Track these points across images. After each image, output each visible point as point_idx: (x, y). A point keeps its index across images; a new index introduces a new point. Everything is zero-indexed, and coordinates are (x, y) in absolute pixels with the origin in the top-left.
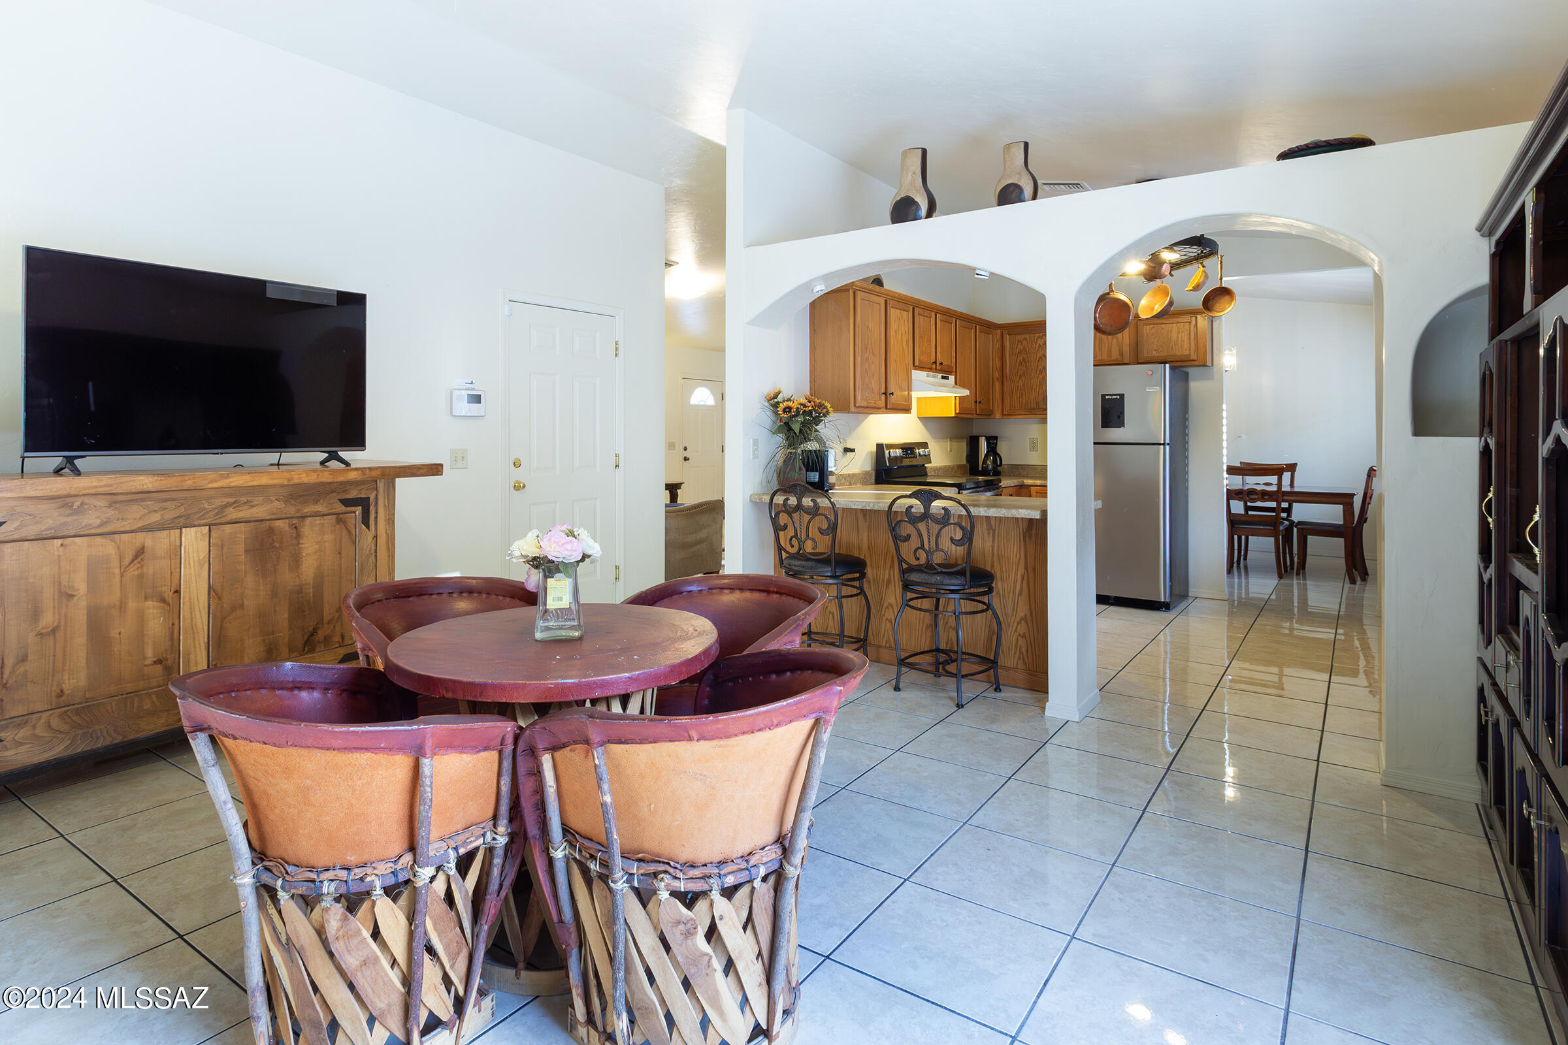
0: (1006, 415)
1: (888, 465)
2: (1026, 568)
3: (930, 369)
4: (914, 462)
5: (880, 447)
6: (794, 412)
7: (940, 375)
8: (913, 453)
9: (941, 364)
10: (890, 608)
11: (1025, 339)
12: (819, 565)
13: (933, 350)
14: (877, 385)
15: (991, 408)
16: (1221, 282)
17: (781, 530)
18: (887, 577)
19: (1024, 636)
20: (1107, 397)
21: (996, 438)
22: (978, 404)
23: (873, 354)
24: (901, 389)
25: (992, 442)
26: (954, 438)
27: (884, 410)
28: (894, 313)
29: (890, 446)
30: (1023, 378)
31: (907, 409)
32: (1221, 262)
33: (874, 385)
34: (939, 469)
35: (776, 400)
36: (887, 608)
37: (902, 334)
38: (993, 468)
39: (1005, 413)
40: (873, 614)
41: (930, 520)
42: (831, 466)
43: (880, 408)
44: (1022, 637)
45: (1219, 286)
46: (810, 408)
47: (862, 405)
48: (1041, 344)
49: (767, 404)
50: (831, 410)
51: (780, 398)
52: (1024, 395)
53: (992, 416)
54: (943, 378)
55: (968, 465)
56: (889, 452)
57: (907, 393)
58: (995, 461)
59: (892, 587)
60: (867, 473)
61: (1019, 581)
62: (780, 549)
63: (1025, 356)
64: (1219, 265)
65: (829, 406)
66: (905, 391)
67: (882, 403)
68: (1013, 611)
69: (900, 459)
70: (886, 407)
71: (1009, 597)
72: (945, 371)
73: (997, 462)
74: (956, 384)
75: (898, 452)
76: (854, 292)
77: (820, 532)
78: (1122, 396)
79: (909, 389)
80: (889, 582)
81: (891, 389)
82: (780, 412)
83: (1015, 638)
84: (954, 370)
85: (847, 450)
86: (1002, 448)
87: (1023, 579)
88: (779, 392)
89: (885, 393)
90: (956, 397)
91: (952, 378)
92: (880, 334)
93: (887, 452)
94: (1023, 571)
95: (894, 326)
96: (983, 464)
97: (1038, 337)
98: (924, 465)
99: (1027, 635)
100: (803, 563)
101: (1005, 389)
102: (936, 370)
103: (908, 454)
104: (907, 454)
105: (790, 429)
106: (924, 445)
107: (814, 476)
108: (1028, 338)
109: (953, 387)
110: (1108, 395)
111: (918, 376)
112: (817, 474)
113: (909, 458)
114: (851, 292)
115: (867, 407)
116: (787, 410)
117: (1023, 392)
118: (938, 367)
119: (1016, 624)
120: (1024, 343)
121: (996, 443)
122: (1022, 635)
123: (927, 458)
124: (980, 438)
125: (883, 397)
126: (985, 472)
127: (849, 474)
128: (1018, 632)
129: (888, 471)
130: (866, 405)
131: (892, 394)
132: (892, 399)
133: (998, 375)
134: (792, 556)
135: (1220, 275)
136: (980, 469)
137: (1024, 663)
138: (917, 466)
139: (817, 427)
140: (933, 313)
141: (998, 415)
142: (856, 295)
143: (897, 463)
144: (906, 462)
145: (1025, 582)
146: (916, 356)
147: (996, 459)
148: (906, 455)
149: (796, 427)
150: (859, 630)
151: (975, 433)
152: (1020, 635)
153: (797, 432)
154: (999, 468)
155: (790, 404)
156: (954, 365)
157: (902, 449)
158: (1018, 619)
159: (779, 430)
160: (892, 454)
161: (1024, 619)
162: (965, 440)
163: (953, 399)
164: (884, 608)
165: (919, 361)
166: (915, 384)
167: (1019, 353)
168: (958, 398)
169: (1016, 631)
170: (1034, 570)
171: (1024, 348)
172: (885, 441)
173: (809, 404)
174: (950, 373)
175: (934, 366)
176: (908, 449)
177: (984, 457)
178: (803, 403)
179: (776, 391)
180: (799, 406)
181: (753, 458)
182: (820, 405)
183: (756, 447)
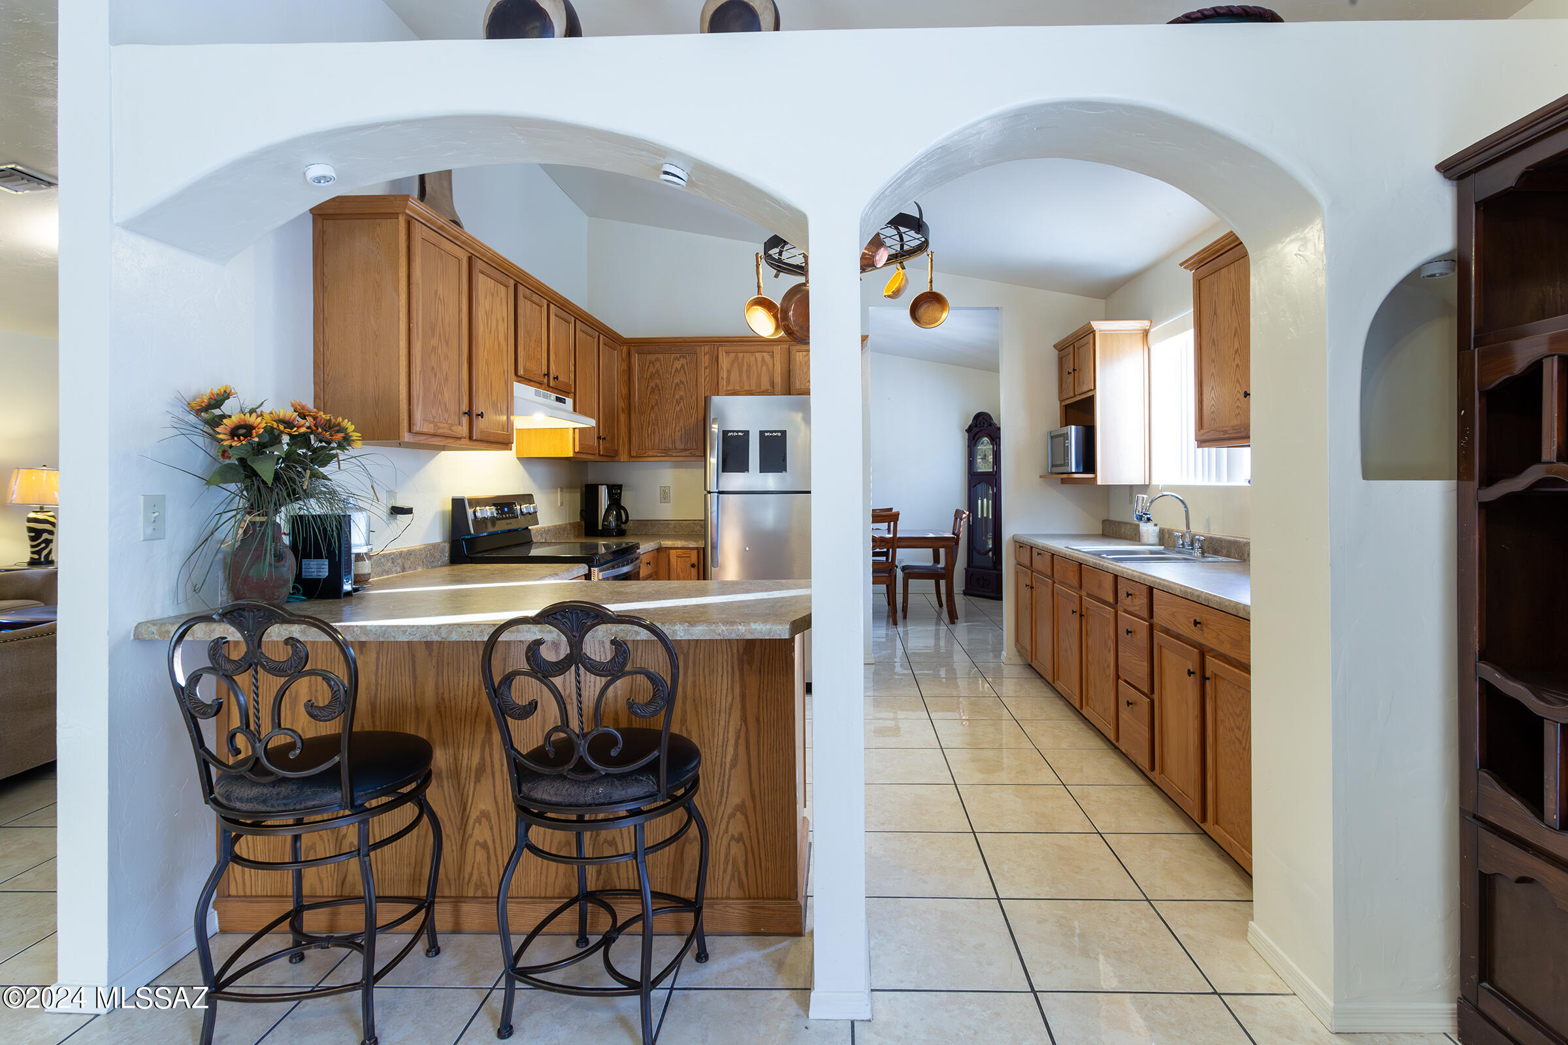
0: (635, 457)
1: (472, 532)
2: (744, 719)
3: (539, 384)
4: (513, 524)
5: (458, 505)
6: (258, 436)
7: (554, 396)
8: (512, 511)
9: (556, 378)
10: (483, 820)
11: (658, 360)
12: (309, 792)
13: (545, 355)
14: (452, 397)
15: (616, 448)
16: (931, 286)
17: (206, 716)
18: (476, 760)
19: (740, 839)
20: (766, 434)
21: (620, 487)
22: (601, 441)
23: (447, 343)
24: (498, 412)
25: (615, 492)
26: (568, 487)
27: (467, 441)
28: (483, 283)
29: (476, 502)
30: (656, 409)
31: (502, 442)
32: (932, 260)
33: (448, 396)
34: (547, 531)
35: (217, 412)
36: (478, 821)
37: (497, 321)
38: (617, 525)
39: (632, 455)
40: (448, 836)
41: (582, 669)
42: (358, 541)
43: (460, 438)
44: (738, 841)
45: (928, 290)
46: (303, 430)
47: (425, 430)
48: (679, 368)
49: (192, 418)
50: (355, 435)
51: (228, 407)
52: (657, 432)
53: (617, 458)
54: (558, 399)
55: (583, 523)
56: (475, 512)
57: (505, 418)
58: (619, 517)
59: (486, 782)
60: (434, 546)
61: (732, 742)
62: (205, 759)
63: (658, 381)
64: (930, 264)
65: (351, 427)
66: (502, 414)
67: (463, 430)
68: (722, 796)
69: (493, 520)
70: (471, 438)
71: (714, 772)
72: (562, 391)
73: (622, 519)
74: (575, 410)
75: (488, 512)
76: (409, 223)
77: (311, 715)
78: (784, 433)
79: (509, 411)
80: (481, 770)
81: (479, 407)
82: (221, 436)
83: (725, 843)
84: (573, 391)
85: (396, 511)
86: (627, 500)
87: (738, 737)
88: (226, 395)
89: (469, 413)
90: (574, 429)
91: (569, 401)
92: (460, 311)
93: (470, 512)
94: (739, 723)
95: (483, 304)
96: (604, 521)
97: (675, 359)
98: (527, 528)
99: (745, 836)
100: (265, 791)
101: (633, 424)
102: (549, 387)
103: (506, 513)
104: (503, 512)
105: (252, 474)
106: (528, 498)
107: (319, 569)
108: (662, 359)
109: (572, 413)
110: (767, 432)
111: (522, 391)
112: (326, 562)
113: (506, 518)
114: (402, 220)
115: (434, 435)
116: (242, 430)
117: (656, 427)
118: (552, 383)
119: (726, 817)
120: (657, 365)
121: (620, 494)
122: (736, 835)
123: (533, 517)
124: (600, 486)
125: (465, 420)
126: (606, 533)
127: (401, 553)
128: (730, 833)
129: (472, 542)
130: (432, 431)
131: (482, 415)
132: (481, 425)
133: (623, 405)
134: (234, 775)
135: (929, 277)
136: (600, 527)
137: (741, 885)
138: (516, 530)
139: (324, 470)
140: (545, 302)
141: (623, 456)
142: (412, 228)
143: (486, 527)
144: (502, 526)
145: (742, 741)
146: (520, 360)
147: (621, 513)
148: (501, 514)
149: (266, 470)
150: (415, 880)
151: (591, 479)
152: (733, 837)
153: (269, 481)
154: (623, 526)
155: (252, 419)
156: (572, 383)
157: (494, 505)
158: (729, 811)
159: (224, 475)
160: (479, 515)
161: (741, 808)
162: (579, 490)
163: (571, 431)
164: (471, 822)
165: (525, 370)
166: (517, 404)
167: (650, 377)
168: (577, 431)
169: (726, 831)
170: (758, 720)
171: (657, 371)
172: (467, 493)
173: (302, 421)
174: (567, 393)
175: (546, 380)
176: (504, 505)
177: (605, 513)
178: (287, 418)
179: (216, 391)
180: (275, 425)
181: (144, 540)
182: (324, 424)
183: (157, 514)
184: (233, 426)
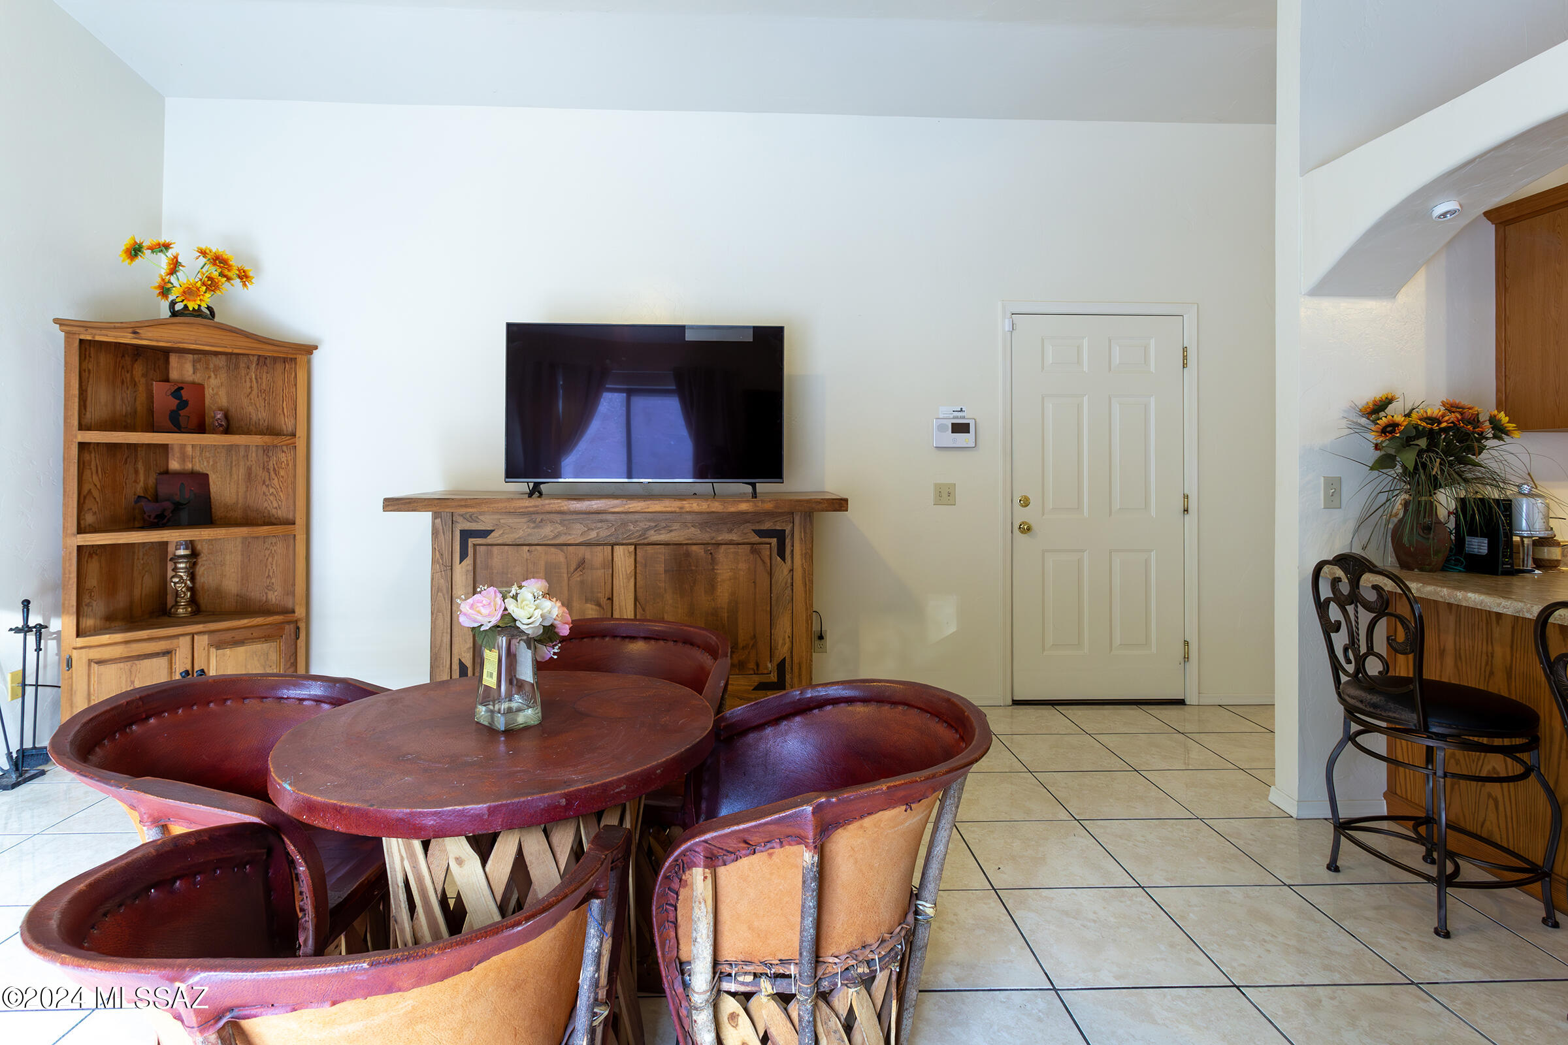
6: (1400, 432)
12: (1392, 706)
17: (1332, 631)
46: (1446, 425)
62: (1335, 663)
77: (1392, 647)
88: (1388, 401)
107: (1479, 546)
112: (1485, 540)
116: (1389, 428)
153: (1410, 467)
155: (1399, 419)
159: (1382, 463)
173: (1447, 418)
178: (1434, 416)
179: (1378, 399)
180: (1419, 422)
181: (1324, 508)
182: (1472, 419)
183: (1333, 490)
184: (1384, 425)
